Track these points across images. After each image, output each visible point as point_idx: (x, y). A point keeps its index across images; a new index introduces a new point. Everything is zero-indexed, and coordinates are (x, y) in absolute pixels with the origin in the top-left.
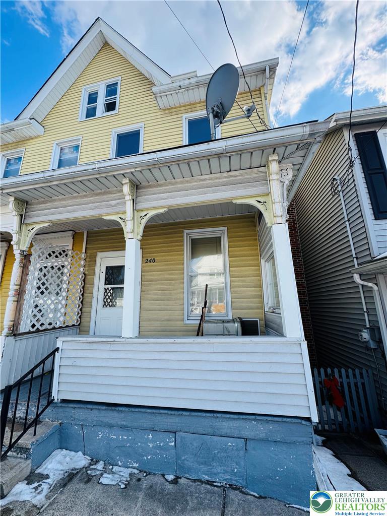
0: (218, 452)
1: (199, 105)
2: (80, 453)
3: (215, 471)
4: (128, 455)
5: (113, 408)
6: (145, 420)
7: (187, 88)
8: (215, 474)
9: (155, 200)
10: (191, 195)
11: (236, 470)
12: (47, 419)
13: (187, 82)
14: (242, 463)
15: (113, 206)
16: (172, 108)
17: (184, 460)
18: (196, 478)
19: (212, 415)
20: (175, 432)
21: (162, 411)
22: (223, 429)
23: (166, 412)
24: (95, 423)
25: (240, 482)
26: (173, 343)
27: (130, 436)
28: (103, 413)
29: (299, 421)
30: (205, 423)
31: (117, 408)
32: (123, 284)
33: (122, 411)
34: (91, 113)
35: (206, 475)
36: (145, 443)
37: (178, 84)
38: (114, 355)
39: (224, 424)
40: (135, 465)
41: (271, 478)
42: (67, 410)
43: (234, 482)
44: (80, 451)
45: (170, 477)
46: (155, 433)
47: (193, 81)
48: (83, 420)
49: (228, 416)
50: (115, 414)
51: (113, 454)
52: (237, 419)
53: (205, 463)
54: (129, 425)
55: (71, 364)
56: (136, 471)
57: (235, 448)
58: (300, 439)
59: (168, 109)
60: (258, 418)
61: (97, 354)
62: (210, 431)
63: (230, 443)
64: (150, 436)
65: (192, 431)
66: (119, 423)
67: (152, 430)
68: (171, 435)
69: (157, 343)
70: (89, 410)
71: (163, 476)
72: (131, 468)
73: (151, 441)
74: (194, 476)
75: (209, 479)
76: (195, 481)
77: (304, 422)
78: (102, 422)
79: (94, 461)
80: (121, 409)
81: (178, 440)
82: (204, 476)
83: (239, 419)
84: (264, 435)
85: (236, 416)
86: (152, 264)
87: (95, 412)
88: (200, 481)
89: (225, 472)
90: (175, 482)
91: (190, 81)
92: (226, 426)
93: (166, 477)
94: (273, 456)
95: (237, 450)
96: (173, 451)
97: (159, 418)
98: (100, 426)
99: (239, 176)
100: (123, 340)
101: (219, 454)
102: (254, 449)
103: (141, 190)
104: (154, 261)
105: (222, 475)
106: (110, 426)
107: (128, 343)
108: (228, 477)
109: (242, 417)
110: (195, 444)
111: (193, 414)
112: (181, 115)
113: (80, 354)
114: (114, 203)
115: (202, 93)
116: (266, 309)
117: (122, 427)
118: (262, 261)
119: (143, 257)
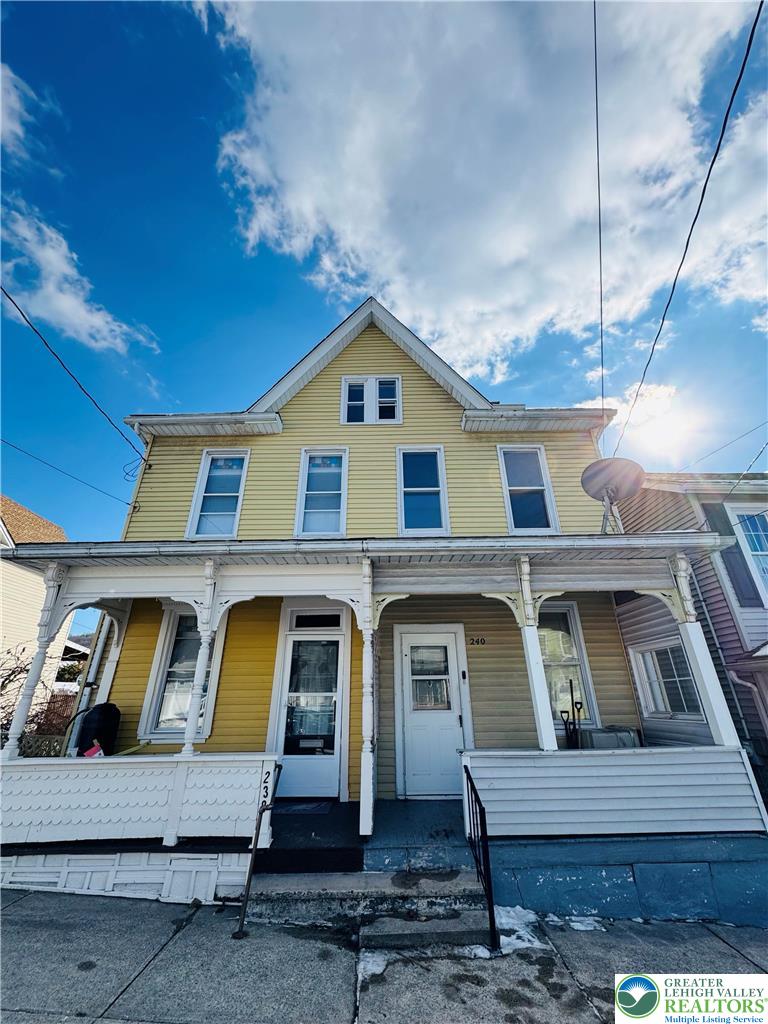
0: (684, 882)
1: (516, 435)
2: (519, 908)
3: (683, 905)
4: (581, 901)
5: (555, 841)
6: (596, 853)
7: (509, 419)
8: (685, 909)
11: (706, 901)
12: (463, 867)
13: (511, 413)
14: (711, 892)
16: (480, 432)
17: (647, 898)
18: (665, 918)
19: (670, 838)
20: (632, 864)
21: (615, 839)
22: (686, 853)
23: (620, 839)
24: (531, 864)
25: (713, 914)
26: (610, 755)
27: (580, 875)
28: (541, 848)
29: (755, 835)
30: (664, 849)
31: (560, 841)
33: (565, 843)
34: (355, 414)
35: (675, 912)
36: (600, 883)
37: (501, 413)
38: (540, 773)
39: (684, 847)
40: (594, 912)
41: (742, 903)
43: (706, 915)
44: (517, 904)
45: (640, 920)
46: (609, 868)
47: (519, 413)
48: (514, 862)
50: (558, 849)
51: (563, 902)
52: (697, 839)
53: (672, 898)
54: (576, 861)
55: (487, 787)
56: (597, 918)
57: (700, 875)
58: (759, 856)
59: (474, 432)
60: (718, 836)
61: (519, 773)
62: (671, 857)
63: (695, 869)
64: (604, 873)
65: (652, 860)
66: (564, 860)
67: (605, 865)
68: (628, 869)
69: (592, 756)
70: (523, 848)
71: (630, 919)
72: (590, 915)
73: (606, 880)
74: (662, 916)
75: (679, 917)
76: (665, 921)
78: (541, 861)
79: (542, 915)
80: (564, 840)
81: (637, 872)
82: (673, 914)
83: (699, 839)
84: (727, 855)
85: (695, 837)
86: (480, 646)
87: (530, 848)
88: (670, 920)
89: (695, 905)
90: (646, 922)
91: (516, 412)
92: (687, 849)
93: (634, 920)
94: (739, 878)
95: (702, 876)
96: (634, 888)
97: (613, 848)
98: (540, 867)
100: (547, 753)
101: (685, 884)
102: (719, 873)
104: (483, 642)
105: (693, 909)
106: (553, 866)
107: (557, 757)
108: (699, 910)
109: (702, 836)
110: (657, 876)
112: (494, 444)
113: (496, 773)
114: (500, 578)
115: (524, 425)
116: (646, 715)
117: (567, 865)
118: (631, 651)
119: (466, 636)
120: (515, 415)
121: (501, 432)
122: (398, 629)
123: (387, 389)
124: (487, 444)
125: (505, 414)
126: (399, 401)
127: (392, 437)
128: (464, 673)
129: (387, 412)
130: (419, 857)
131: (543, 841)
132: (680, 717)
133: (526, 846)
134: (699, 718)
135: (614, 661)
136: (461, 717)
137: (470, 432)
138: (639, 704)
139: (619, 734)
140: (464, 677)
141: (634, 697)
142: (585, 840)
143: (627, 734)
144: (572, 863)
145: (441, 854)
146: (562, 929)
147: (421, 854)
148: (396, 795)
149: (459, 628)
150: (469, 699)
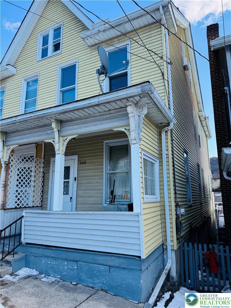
0: (96, 273)
2: (35, 270)
3: (95, 282)
4: (55, 272)
5: (49, 248)
6: (64, 255)
8: (95, 283)
10: (89, 126)
11: (104, 282)
13: (103, 27)
14: (108, 278)
15: (49, 134)
17: (81, 276)
20: (77, 261)
21: (70, 250)
22: (99, 260)
24: (41, 255)
25: (106, 288)
27: (57, 262)
28: (44, 250)
29: (135, 257)
30: (90, 257)
31: (50, 248)
32: (69, 179)
35: (91, 284)
36: (64, 266)
39: (99, 258)
40: (59, 277)
41: (120, 286)
42: (28, 248)
43: (103, 288)
44: (35, 269)
46: (67, 261)
47: (107, 25)
48: (35, 254)
49: (101, 253)
50: (50, 251)
51: (49, 271)
53: (90, 278)
54: (56, 257)
55: (29, 225)
57: (104, 271)
58: (135, 267)
59: (94, 46)
60: (115, 255)
61: (41, 220)
63: (102, 268)
64: (66, 263)
65: (84, 261)
66: (51, 256)
67: (66, 260)
68: (75, 263)
70: (38, 249)
72: (57, 278)
73: (66, 266)
74: (85, 284)
75: (92, 286)
76: (86, 286)
77: (137, 258)
78: (44, 255)
79: (41, 274)
80: (52, 248)
81: (79, 265)
82: (90, 284)
83: (106, 255)
84: (118, 264)
86: (84, 165)
88: (88, 286)
89: (100, 283)
91: (105, 26)
92: (101, 259)
93: (72, 283)
94: (122, 275)
95: (105, 271)
96: (76, 271)
98: (44, 257)
99: (114, 113)
100: (54, 212)
101: (97, 274)
102: (114, 272)
103: (63, 124)
104: (85, 163)
105: (98, 284)
106: (48, 257)
107: (56, 214)
108: (101, 285)
109: (107, 254)
110: (86, 268)
113: (33, 219)
117: (53, 258)
119: (78, 160)
120: (105, 28)
122: (52, 160)
123: (57, 32)
127: (57, 61)
128: (75, 178)
133: (39, 248)
140: (75, 180)
142: (59, 249)
144: (55, 258)
149: (76, 157)
150: (76, 190)
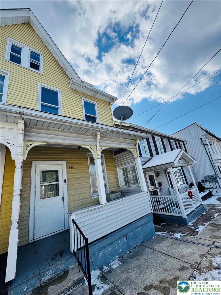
0: (137, 234)
1: (88, 96)
2: (93, 271)
3: (137, 241)
4: (113, 256)
5: (105, 238)
6: (117, 236)
7: (87, 89)
9: (105, 143)
11: (142, 237)
12: (70, 267)
13: (89, 87)
14: (143, 234)
17: (130, 244)
18: (133, 247)
19: (135, 222)
20: (126, 235)
22: (138, 225)
23: (124, 228)
24: (97, 250)
25: (143, 240)
27: (112, 246)
28: (101, 242)
29: (150, 214)
30: (134, 226)
31: (107, 236)
35: (136, 244)
36: (118, 246)
37: (85, 85)
38: (101, 213)
39: (138, 223)
40: (117, 257)
41: (148, 234)
45: (128, 252)
47: (91, 88)
48: (91, 253)
50: (106, 240)
51: (108, 260)
52: (140, 220)
53: (135, 241)
54: (112, 242)
55: (82, 226)
56: (118, 259)
58: (151, 219)
59: (74, 90)
61: (94, 216)
62: (135, 228)
63: (140, 229)
64: (119, 242)
65: (131, 231)
66: (108, 243)
67: (120, 238)
68: (125, 237)
71: (126, 254)
72: (116, 259)
73: (120, 244)
76: (134, 248)
78: (101, 247)
79: (101, 269)
80: (109, 236)
81: (127, 237)
84: (145, 222)
86: (72, 169)
87: (98, 244)
88: (135, 248)
89: (139, 240)
90: (130, 252)
91: (90, 87)
93: (127, 253)
94: (147, 227)
96: (127, 242)
97: (122, 232)
98: (100, 250)
100: (104, 205)
102: (144, 227)
104: (73, 168)
106: (104, 248)
110: (132, 235)
111: (131, 224)
112: (81, 97)
113: (86, 219)
114: (88, 140)
115: (91, 93)
116: (120, 187)
117: (109, 245)
118: (117, 169)
119: (67, 166)
120: (90, 88)
121: (84, 94)
122: (34, 163)
123: (35, 56)
124: (78, 96)
125: (87, 86)
126: (41, 64)
127: (36, 78)
128: (65, 180)
129: (34, 66)
130: (47, 275)
131: (102, 239)
132: (131, 186)
134: (138, 185)
135: (113, 172)
136: (63, 198)
137: (72, 89)
138: (119, 184)
139: (117, 194)
140: (65, 182)
141: (117, 182)
143: (118, 193)
145: (59, 267)
146: (110, 272)
147: (48, 273)
148: (28, 241)
149: (64, 163)
150: (67, 190)
